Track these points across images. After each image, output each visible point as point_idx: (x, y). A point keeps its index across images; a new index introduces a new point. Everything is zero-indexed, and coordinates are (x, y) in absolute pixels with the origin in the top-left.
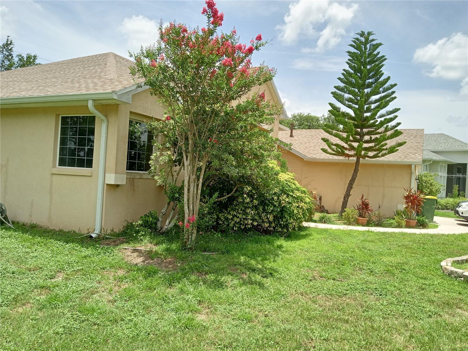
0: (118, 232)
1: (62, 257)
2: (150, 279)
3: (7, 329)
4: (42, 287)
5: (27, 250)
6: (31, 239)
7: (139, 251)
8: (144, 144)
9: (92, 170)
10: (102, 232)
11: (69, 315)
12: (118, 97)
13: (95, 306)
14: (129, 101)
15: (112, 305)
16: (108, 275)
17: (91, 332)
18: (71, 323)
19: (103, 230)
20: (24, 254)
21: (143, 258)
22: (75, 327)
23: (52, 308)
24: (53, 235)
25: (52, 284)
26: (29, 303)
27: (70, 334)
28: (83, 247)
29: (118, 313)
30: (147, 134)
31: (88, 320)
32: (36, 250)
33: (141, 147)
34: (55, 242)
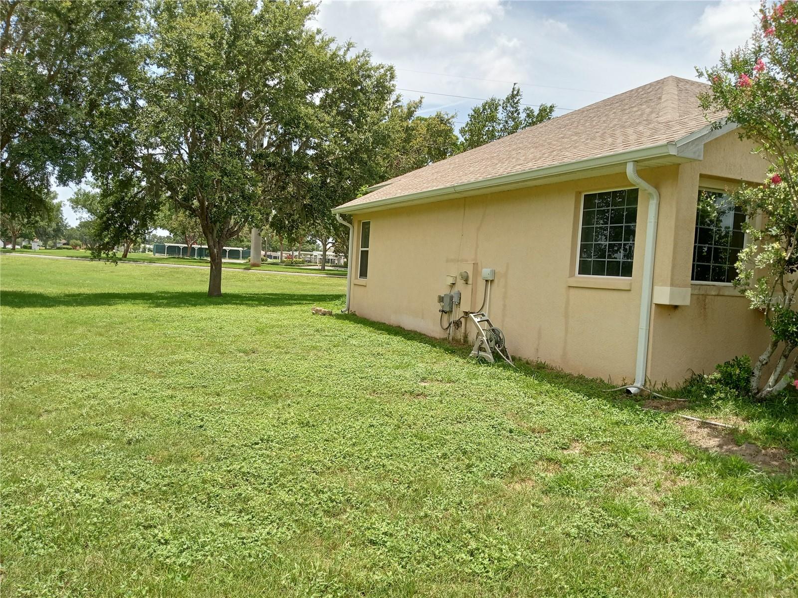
0: (674, 389)
1: (581, 418)
2: (730, 479)
3: (500, 510)
4: (550, 460)
5: (531, 401)
6: (537, 385)
7: (713, 426)
8: (727, 233)
9: (631, 280)
10: (647, 386)
11: (587, 510)
12: (678, 151)
13: (630, 506)
14: (699, 156)
15: (659, 510)
16: (654, 459)
17: (621, 546)
18: (590, 524)
19: (648, 383)
20: (526, 406)
21: (719, 440)
22: (596, 531)
23: (563, 494)
24: (568, 382)
25: (564, 457)
26: (529, 479)
27: (588, 541)
28: (614, 406)
29: (669, 526)
30: (732, 213)
31: (616, 526)
32: (543, 403)
33: (720, 238)
34: (571, 394)
